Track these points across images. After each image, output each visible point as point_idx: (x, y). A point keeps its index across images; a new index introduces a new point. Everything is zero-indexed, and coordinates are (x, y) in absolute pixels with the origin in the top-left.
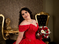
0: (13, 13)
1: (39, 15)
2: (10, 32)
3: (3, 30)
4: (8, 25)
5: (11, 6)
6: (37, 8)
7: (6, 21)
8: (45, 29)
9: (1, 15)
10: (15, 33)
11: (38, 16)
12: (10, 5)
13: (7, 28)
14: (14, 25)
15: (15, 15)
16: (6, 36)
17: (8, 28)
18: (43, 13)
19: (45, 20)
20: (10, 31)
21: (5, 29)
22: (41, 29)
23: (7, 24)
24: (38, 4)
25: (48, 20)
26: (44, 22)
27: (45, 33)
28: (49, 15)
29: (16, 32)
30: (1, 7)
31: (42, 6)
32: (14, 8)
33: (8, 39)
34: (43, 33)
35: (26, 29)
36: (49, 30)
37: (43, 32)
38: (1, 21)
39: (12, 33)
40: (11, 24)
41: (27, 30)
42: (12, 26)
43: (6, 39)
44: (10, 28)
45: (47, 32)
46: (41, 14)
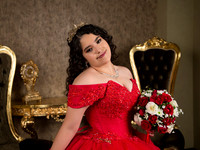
0: (49, 44)
1: (143, 48)
2: (37, 113)
3: (9, 104)
4: (28, 87)
5: (40, 16)
6: (137, 23)
7: (24, 70)
8: (161, 101)
9: (5, 50)
10: (55, 115)
11: (138, 55)
12: (36, 12)
13: (24, 96)
14: (53, 87)
15: (55, 50)
16: (23, 128)
17: (27, 98)
18: (157, 44)
19: (166, 68)
20: (35, 109)
21: (18, 99)
22: (148, 100)
23: (27, 82)
24: (140, 8)
25: (177, 67)
26: (161, 77)
27: (161, 114)
28: (179, 50)
29: (60, 111)
30: (3, 19)
31: (155, 18)
32: (51, 23)
33: (29, 136)
34: (152, 113)
35: (94, 97)
36: (174, 103)
37: (153, 109)
38: (5, 72)
39: (42, 114)
40: (40, 81)
41: (97, 103)
42: (46, 91)
43: (20, 139)
44: (37, 96)
45: (169, 110)
46: (149, 45)
